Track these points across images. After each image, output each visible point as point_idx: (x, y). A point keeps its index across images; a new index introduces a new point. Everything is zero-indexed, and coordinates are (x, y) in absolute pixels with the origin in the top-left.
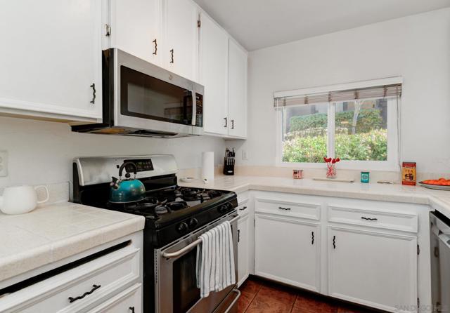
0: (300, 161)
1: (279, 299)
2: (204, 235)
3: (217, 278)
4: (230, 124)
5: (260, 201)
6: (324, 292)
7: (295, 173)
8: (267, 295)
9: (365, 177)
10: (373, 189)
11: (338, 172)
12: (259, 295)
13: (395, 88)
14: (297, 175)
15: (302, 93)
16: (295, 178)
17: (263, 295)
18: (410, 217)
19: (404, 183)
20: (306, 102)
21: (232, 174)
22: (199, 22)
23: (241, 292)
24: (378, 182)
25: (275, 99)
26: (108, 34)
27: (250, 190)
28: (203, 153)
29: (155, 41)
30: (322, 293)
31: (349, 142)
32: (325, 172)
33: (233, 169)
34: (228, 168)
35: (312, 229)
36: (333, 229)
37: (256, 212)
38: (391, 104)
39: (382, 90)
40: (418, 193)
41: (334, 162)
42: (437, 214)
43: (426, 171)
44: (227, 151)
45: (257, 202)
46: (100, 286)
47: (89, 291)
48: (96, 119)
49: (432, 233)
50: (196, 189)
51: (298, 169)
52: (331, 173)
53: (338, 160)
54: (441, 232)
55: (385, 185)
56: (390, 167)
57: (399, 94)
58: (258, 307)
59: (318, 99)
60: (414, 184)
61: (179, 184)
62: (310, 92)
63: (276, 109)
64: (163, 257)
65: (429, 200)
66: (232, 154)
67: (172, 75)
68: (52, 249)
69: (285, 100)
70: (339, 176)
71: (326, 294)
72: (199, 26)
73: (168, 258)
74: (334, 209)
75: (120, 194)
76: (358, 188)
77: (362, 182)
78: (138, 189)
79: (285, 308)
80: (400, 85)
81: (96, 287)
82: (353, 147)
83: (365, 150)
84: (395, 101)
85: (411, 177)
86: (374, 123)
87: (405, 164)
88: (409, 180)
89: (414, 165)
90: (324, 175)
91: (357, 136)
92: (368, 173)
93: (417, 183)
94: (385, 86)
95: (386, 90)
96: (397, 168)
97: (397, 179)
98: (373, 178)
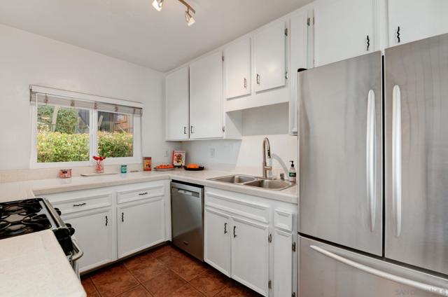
7: (64, 172)
9: (123, 169)
10: (129, 176)
13: (139, 110)
14: (66, 174)
15: (68, 96)
16: (65, 177)
18: (161, 187)
19: (145, 170)
24: (131, 172)
25: (34, 93)
30: (113, 260)
32: (94, 169)
35: (105, 214)
39: (132, 110)
40: (153, 174)
41: (101, 159)
43: (156, 161)
51: (66, 169)
52: (99, 168)
53: (105, 158)
54: (179, 189)
55: (135, 173)
56: (134, 161)
57: (141, 115)
60: (150, 170)
62: (76, 97)
63: (32, 104)
69: (47, 97)
71: (116, 260)
77: (122, 172)
80: (142, 109)
84: (139, 118)
85: (149, 166)
87: (145, 159)
88: (148, 168)
89: (150, 159)
92: (126, 166)
93: (152, 169)
94: (134, 107)
95: (134, 110)
96: (140, 161)
97: (141, 168)
98: (128, 169)
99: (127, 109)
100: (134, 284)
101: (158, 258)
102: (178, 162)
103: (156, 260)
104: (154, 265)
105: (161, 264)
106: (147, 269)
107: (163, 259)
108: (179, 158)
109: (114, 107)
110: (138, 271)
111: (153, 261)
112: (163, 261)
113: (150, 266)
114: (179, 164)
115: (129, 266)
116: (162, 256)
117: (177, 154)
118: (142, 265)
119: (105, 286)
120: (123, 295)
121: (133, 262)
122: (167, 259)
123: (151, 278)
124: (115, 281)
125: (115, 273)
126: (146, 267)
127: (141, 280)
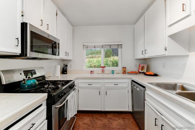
0: (89, 67)
1: (88, 116)
2: (68, 97)
3: (72, 112)
4: (67, 54)
5: (81, 83)
6: (103, 110)
7: (91, 72)
8: (84, 116)
9: (113, 72)
10: (115, 76)
11: (105, 71)
12: (81, 117)
13: (120, 45)
14: (92, 73)
15: (93, 44)
16: (91, 74)
17: (82, 116)
18: (126, 83)
19: (123, 73)
20: (95, 47)
21: (66, 73)
22: (56, 13)
23: (77, 117)
24: (117, 73)
25: (84, 45)
26: (22, 16)
27: (77, 79)
28: (55, 66)
29: (42, 20)
30: (102, 110)
31: (105, 60)
32: (101, 71)
33: (66, 72)
34: (64, 71)
35: (99, 90)
36: (106, 89)
37: (80, 87)
38: (119, 50)
39: (117, 46)
40: (127, 76)
41: (104, 68)
42: (133, 81)
43: (129, 69)
44: (64, 64)
45: (79, 83)
46: (35, 124)
47: (32, 126)
48: (17, 53)
49: (132, 86)
50: (57, 81)
52: (103, 71)
53: (105, 67)
54: (134, 86)
56: (119, 69)
57: (122, 47)
58: (82, 121)
59: (99, 47)
61: (47, 79)
62: (96, 44)
63: (84, 49)
64: (56, 108)
65: (131, 78)
66: (66, 66)
67: (49, 35)
68: (18, 111)
69: (87, 46)
70: (106, 72)
71: (104, 110)
72: (57, 15)
73: (57, 108)
74: (106, 83)
75: (26, 86)
76: (111, 76)
77: (112, 73)
78: (35, 83)
79: (91, 119)
80: (122, 45)
81: (33, 124)
82: (107, 62)
83: (110, 63)
84: (121, 49)
85: (125, 71)
86: (111, 54)
87: (123, 68)
88: (124, 72)
89: (125, 68)
90: (101, 72)
91: (107, 59)
92: (114, 71)
93: (126, 73)
94: (118, 45)
95: (118, 46)
96: (121, 69)
97: (121, 72)
98: (115, 72)
99: (115, 46)
100: (106, 126)
101: (123, 118)
102: (142, 70)
103: (121, 119)
104: (119, 121)
105: (122, 122)
106: (115, 121)
107: (125, 120)
108: (143, 68)
109: (109, 46)
110: (111, 120)
111: (120, 119)
112: (124, 121)
113: (117, 121)
114: (143, 71)
115: (109, 116)
116: (125, 118)
117: (142, 66)
118: (114, 118)
119: (96, 120)
120: (99, 128)
121: (111, 115)
122: (127, 121)
123: (114, 127)
124: (100, 120)
125: (102, 116)
126: (115, 120)
127: (110, 125)
